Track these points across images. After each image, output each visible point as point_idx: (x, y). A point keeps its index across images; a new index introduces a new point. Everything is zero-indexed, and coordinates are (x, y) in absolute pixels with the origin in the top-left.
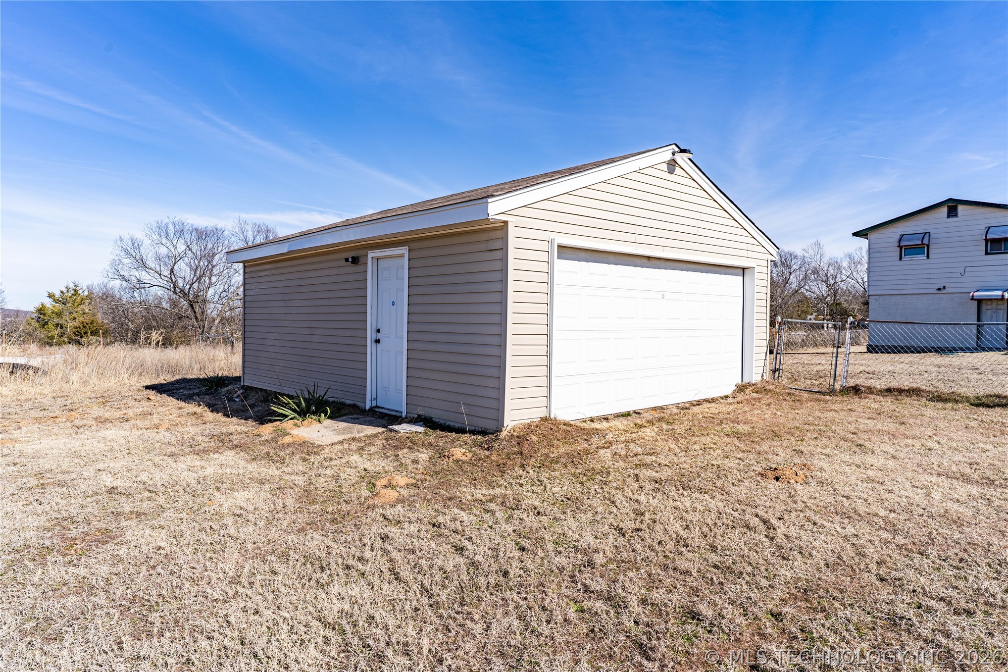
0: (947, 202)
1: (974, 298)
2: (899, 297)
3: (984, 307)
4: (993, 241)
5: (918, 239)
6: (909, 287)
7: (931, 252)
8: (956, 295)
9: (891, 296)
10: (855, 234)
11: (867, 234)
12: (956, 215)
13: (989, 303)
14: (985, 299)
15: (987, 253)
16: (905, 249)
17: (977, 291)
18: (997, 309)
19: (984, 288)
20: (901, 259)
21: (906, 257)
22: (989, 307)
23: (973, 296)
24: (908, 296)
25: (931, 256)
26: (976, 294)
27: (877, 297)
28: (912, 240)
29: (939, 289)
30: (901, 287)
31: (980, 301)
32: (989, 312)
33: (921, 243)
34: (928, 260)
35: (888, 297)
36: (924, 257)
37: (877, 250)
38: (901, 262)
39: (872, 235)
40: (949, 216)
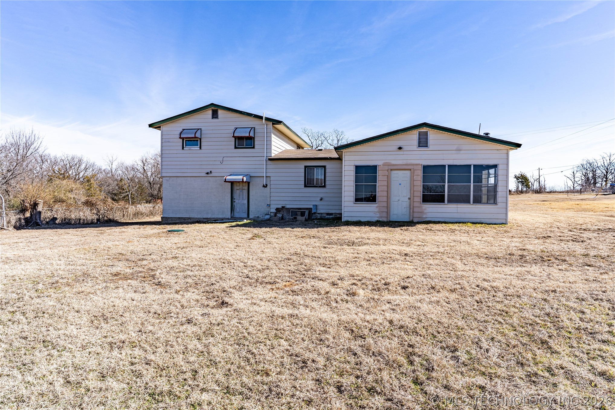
0: (211, 106)
1: (227, 180)
2: (183, 178)
3: (236, 187)
4: (240, 138)
5: (192, 133)
6: (189, 171)
7: (202, 144)
8: (218, 178)
9: (177, 178)
10: (150, 126)
11: (160, 127)
12: (217, 117)
13: (238, 184)
14: (236, 182)
15: (236, 148)
16: (186, 140)
17: (230, 175)
18: (243, 189)
19: (235, 174)
20: (183, 149)
21: (187, 147)
22: (238, 188)
23: (225, 179)
24: (188, 178)
25: (202, 147)
26: (228, 177)
27: (168, 178)
28: (189, 133)
29: (208, 173)
30: (183, 171)
31: (232, 183)
32: (238, 191)
33: (194, 136)
34: (201, 150)
35: (175, 178)
36: (197, 148)
37: (167, 140)
38: (183, 150)
39: (164, 128)
40: (213, 118)
